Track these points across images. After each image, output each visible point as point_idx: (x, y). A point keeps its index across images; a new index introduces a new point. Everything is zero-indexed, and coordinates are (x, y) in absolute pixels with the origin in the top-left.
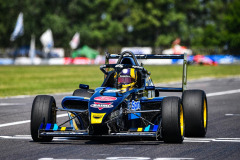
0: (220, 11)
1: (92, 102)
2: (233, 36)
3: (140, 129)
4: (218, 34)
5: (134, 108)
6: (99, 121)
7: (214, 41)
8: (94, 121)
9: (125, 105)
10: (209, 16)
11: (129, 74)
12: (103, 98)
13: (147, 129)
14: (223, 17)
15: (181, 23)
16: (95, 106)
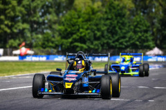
0: (55, 23)
1: (65, 77)
2: (64, 41)
3: (90, 91)
4: (53, 39)
5: (86, 81)
6: (70, 87)
7: (51, 44)
8: (67, 87)
9: (81, 79)
10: (46, 26)
11: (81, 63)
12: (70, 75)
13: (94, 91)
14: (57, 27)
15: (26, 31)
16: (67, 79)
